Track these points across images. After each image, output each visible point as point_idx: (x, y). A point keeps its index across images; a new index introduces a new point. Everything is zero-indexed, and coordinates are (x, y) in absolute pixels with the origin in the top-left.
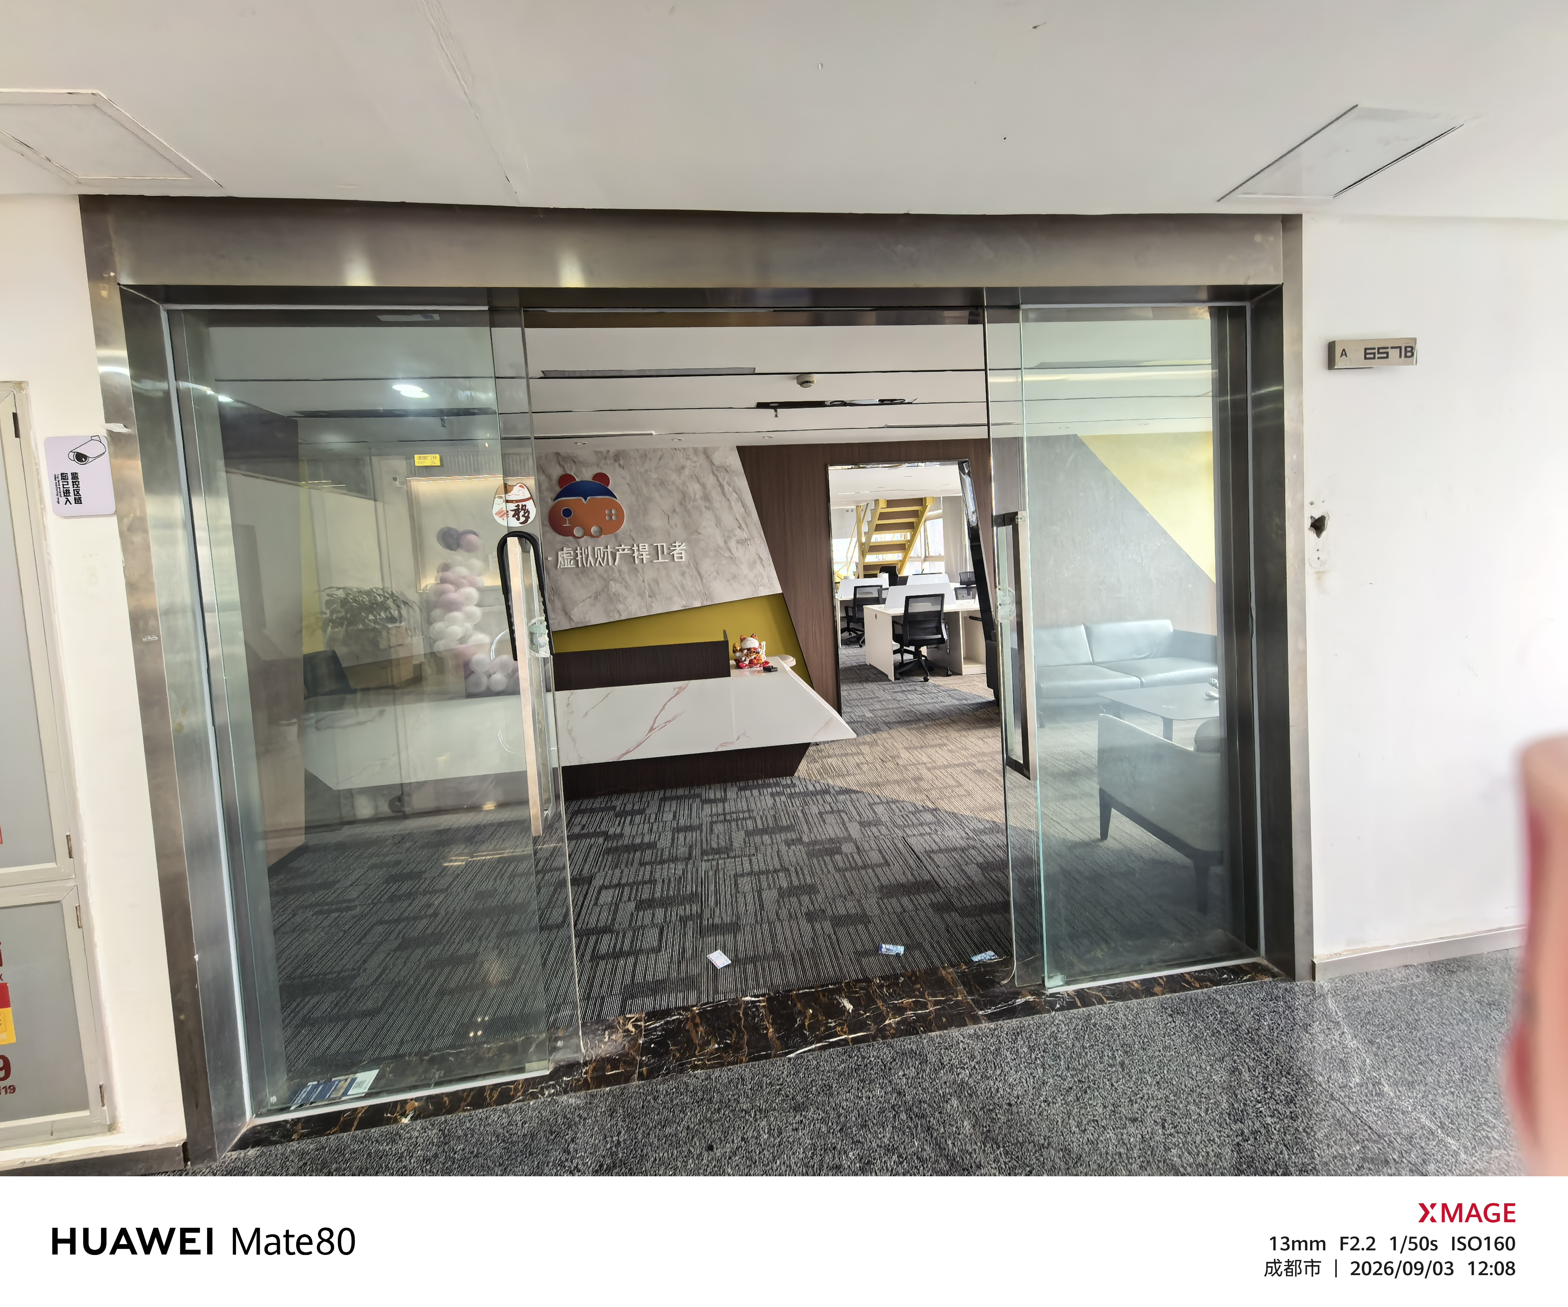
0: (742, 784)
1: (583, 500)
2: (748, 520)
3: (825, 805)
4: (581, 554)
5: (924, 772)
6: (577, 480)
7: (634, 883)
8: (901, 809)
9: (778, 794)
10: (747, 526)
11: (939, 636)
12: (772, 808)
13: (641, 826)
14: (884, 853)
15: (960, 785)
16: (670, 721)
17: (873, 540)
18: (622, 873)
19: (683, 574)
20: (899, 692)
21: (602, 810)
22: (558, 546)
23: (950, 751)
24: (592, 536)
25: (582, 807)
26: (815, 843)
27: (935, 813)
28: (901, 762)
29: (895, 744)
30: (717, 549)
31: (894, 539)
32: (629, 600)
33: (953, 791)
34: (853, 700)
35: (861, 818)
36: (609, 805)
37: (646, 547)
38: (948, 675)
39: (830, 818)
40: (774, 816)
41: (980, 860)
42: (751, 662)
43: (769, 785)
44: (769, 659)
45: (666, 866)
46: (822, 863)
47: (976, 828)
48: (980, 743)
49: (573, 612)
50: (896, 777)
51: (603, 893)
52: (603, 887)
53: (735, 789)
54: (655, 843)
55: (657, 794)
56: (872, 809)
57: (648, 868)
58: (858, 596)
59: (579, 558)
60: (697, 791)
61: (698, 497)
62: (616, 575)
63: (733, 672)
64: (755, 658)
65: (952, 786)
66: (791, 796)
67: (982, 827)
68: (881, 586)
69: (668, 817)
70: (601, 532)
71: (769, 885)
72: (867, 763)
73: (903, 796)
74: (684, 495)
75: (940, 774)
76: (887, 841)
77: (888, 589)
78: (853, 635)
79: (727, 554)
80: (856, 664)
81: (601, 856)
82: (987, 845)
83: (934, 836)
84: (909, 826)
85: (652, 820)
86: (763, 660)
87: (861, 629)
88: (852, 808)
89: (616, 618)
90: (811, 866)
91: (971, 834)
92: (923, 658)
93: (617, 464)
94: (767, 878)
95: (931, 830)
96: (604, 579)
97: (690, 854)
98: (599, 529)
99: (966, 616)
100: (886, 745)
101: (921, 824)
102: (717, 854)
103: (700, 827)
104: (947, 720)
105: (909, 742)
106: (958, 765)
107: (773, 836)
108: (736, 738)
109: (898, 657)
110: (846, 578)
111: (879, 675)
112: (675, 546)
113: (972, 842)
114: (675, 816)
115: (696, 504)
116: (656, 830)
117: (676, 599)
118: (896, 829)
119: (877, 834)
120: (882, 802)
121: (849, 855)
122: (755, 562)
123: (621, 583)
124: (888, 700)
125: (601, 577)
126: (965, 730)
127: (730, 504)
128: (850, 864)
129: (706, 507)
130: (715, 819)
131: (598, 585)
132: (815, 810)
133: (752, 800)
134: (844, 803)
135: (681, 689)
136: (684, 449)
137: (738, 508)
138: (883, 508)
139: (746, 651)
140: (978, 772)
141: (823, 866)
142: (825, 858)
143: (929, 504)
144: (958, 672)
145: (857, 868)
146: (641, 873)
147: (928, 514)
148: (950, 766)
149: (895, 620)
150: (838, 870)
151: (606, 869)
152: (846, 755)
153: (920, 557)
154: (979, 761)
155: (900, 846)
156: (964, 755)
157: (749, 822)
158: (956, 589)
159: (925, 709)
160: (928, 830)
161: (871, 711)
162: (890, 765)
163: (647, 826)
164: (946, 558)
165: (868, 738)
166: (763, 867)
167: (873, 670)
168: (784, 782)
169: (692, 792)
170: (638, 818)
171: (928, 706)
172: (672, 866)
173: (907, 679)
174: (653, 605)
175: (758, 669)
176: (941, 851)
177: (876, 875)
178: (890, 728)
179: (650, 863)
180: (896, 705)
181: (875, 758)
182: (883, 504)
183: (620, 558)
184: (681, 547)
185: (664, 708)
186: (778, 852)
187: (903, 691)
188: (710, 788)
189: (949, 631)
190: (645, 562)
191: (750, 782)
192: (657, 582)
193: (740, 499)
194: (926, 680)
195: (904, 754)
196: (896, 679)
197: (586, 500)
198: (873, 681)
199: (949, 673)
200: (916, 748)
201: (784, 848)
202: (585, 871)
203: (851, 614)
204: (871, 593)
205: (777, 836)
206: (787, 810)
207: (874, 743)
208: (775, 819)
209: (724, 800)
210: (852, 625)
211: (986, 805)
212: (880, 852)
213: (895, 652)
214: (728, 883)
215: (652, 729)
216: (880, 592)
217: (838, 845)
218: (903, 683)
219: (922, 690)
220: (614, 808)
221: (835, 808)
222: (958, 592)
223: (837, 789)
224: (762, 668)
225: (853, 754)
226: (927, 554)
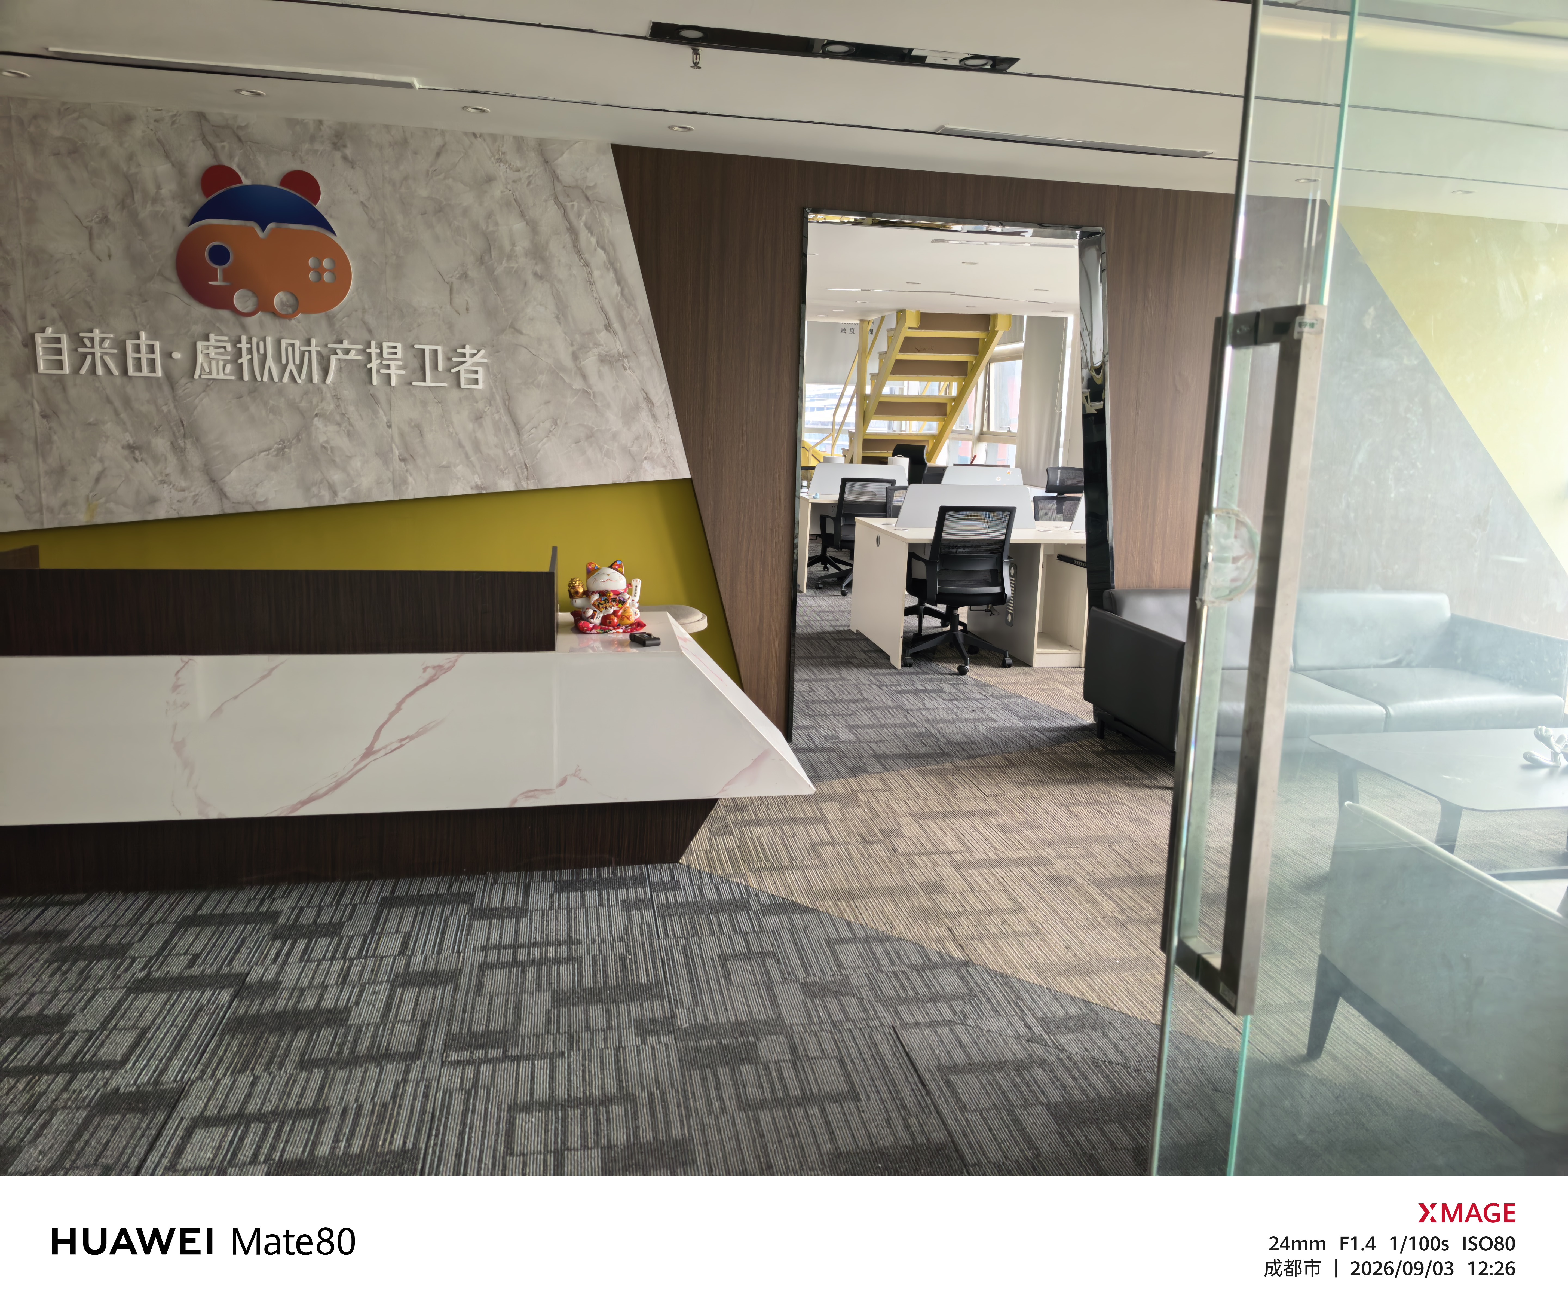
0: (566, 876)
1: (258, 229)
2: (627, 314)
3: (734, 937)
4: (250, 351)
5: (948, 871)
6: (246, 182)
7: (275, 1113)
8: (894, 956)
9: (639, 904)
10: (624, 327)
11: (997, 590)
12: (621, 939)
13: (325, 965)
14: (850, 1067)
15: (1019, 909)
16: (411, 738)
17: (886, 390)
18: (253, 1085)
19: (478, 418)
20: (908, 692)
21: (246, 919)
22: (198, 329)
23: (1004, 829)
24: (275, 314)
25: (205, 911)
26: (702, 1030)
27: (963, 971)
28: (902, 846)
29: (893, 803)
30: (556, 371)
31: (926, 393)
32: (356, 463)
33: (1004, 922)
34: (820, 702)
35: (808, 975)
36: (264, 909)
37: (399, 350)
38: (1004, 665)
39: (741, 972)
40: (623, 958)
41: (1055, 1096)
42: (606, 620)
43: (623, 883)
44: (646, 617)
45: (359, 1072)
46: (712, 1084)
47: (1049, 1015)
48: (1062, 813)
49: (227, 479)
50: (888, 880)
51: (199, 1135)
52: (203, 1121)
53: (550, 886)
54: (347, 1010)
55: (376, 889)
56: (833, 951)
57: (317, 1075)
58: (847, 497)
59: (244, 360)
60: (467, 887)
61: (519, 249)
62: (329, 406)
63: (563, 640)
64: (615, 613)
65: (1003, 911)
66: (666, 911)
67: (1061, 1013)
68: (893, 482)
69: (390, 944)
70: (298, 307)
71: (584, 1136)
72: (833, 843)
73: (900, 929)
74: (489, 242)
75: (980, 880)
76: (857, 1033)
77: (905, 488)
78: (832, 570)
79: (578, 384)
80: (830, 629)
81: (216, 1038)
82: (1069, 1058)
83: (959, 1029)
84: (906, 1001)
85: (352, 953)
86: (633, 619)
87: (846, 559)
88: (790, 948)
89: (327, 500)
90: (685, 1091)
91: (1037, 1029)
92: (960, 628)
93: (338, 155)
94: (584, 1116)
95: (955, 1013)
96: (302, 413)
97: (420, 1043)
98: (292, 301)
99: (1051, 552)
100: (875, 805)
101: (934, 999)
102: (481, 1047)
103: (453, 977)
104: (998, 759)
105: (921, 803)
106: (1017, 862)
107: (613, 1008)
108: (556, 780)
109: (913, 620)
110: (827, 460)
111: (874, 655)
112: (464, 355)
113: (1038, 1050)
114: (405, 945)
115: (514, 265)
116: (356, 979)
117: (460, 469)
118: (879, 1007)
119: (838, 1016)
120: (855, 939)
121: (772, 1067)
122: (637, 407)
123: (339, 424)
124: (888, 708)
125: (293, 406)
126: (1034, 783)
127: (590, 273)
128: (773, 1092)
129: (535, 274)
130: (492, 956)
131: (287, 423)
132: (711, 948)
133: (580, 914)
134: (776, 933)
135: (440, 669)
136: (494, 137)
137: (605, 281)
138: (911, 328)
139: (596, 597)
140: (1056, 880)
141: (713, 1094)
142: (721, 1071)
143: (1001, 329)
144: (1025, 662)
145: (785, 1102)
146: (297, 1090)
147: (997, 348)
148: (999, 863)
149: (914, 552)
150: (745, 1105)
151: (219, 1074)
152: (793, 821)
153: (971, 433)
154: (1060, 857)
155: (885, 1049)
156: (1029, 840)
157: (566, 971)
158: (1036, 500)
159: (956, 731)
160: (948, 1014)
161: (851, 728)
162: (879, 850)
163: (337, 966)
164: (1020, 439)
165: (839, 787)
166: (578, 1092)
167: (863, 644)
168: (655, 877)
169: (455, 890)
170: (321, 946)
171: (965, 728)
172: (374, 1070)
173: (925, 666)
174: (410, 479)
175: (621, 636)
176: (971, 1067)
177: (828, 1123)
178: (886, 770)
179: (324, 1063)
180: (900, 719)
181: (850, 833)
182: (912, 320)
183: (340, 370)
184: (476, 359)
185: (398, 708)
186: (617, 1050)
187: (916, 692)
188: (495, 882)
189: (1015, 577)
190: (393, 383)
191: (584, 874)
192: (418, 428)
193: (612, 264)
194: (962, 672)
195: (910, 828)
196: (904, 665)
197: (263, 229)
198: (861, 665)
199: (1009, 660)
200: (933, 816)
201: (631, 1040)
202: (171, 1074)
203: (830, 530)
204: (872, 494)
205: (623, 1007)
206: (651, 945)
207: (849, 799)
208: (624, 967)
209: (519, 913)
210: (831, 552)
211: (1073, 961)
212: (842, 1063)
213: (909, 611)
214: (491, 1128)
215: (369, 752)
216: (889, 493)
217: (752, 1039)
218: (917, 674)
219: (953, 690)
220: (273, 916)
221: (755, 948)
222: (1042, 504)
223: (764, 899)
224: (627, 636)
225: (805, 821)
226: (985, 429)
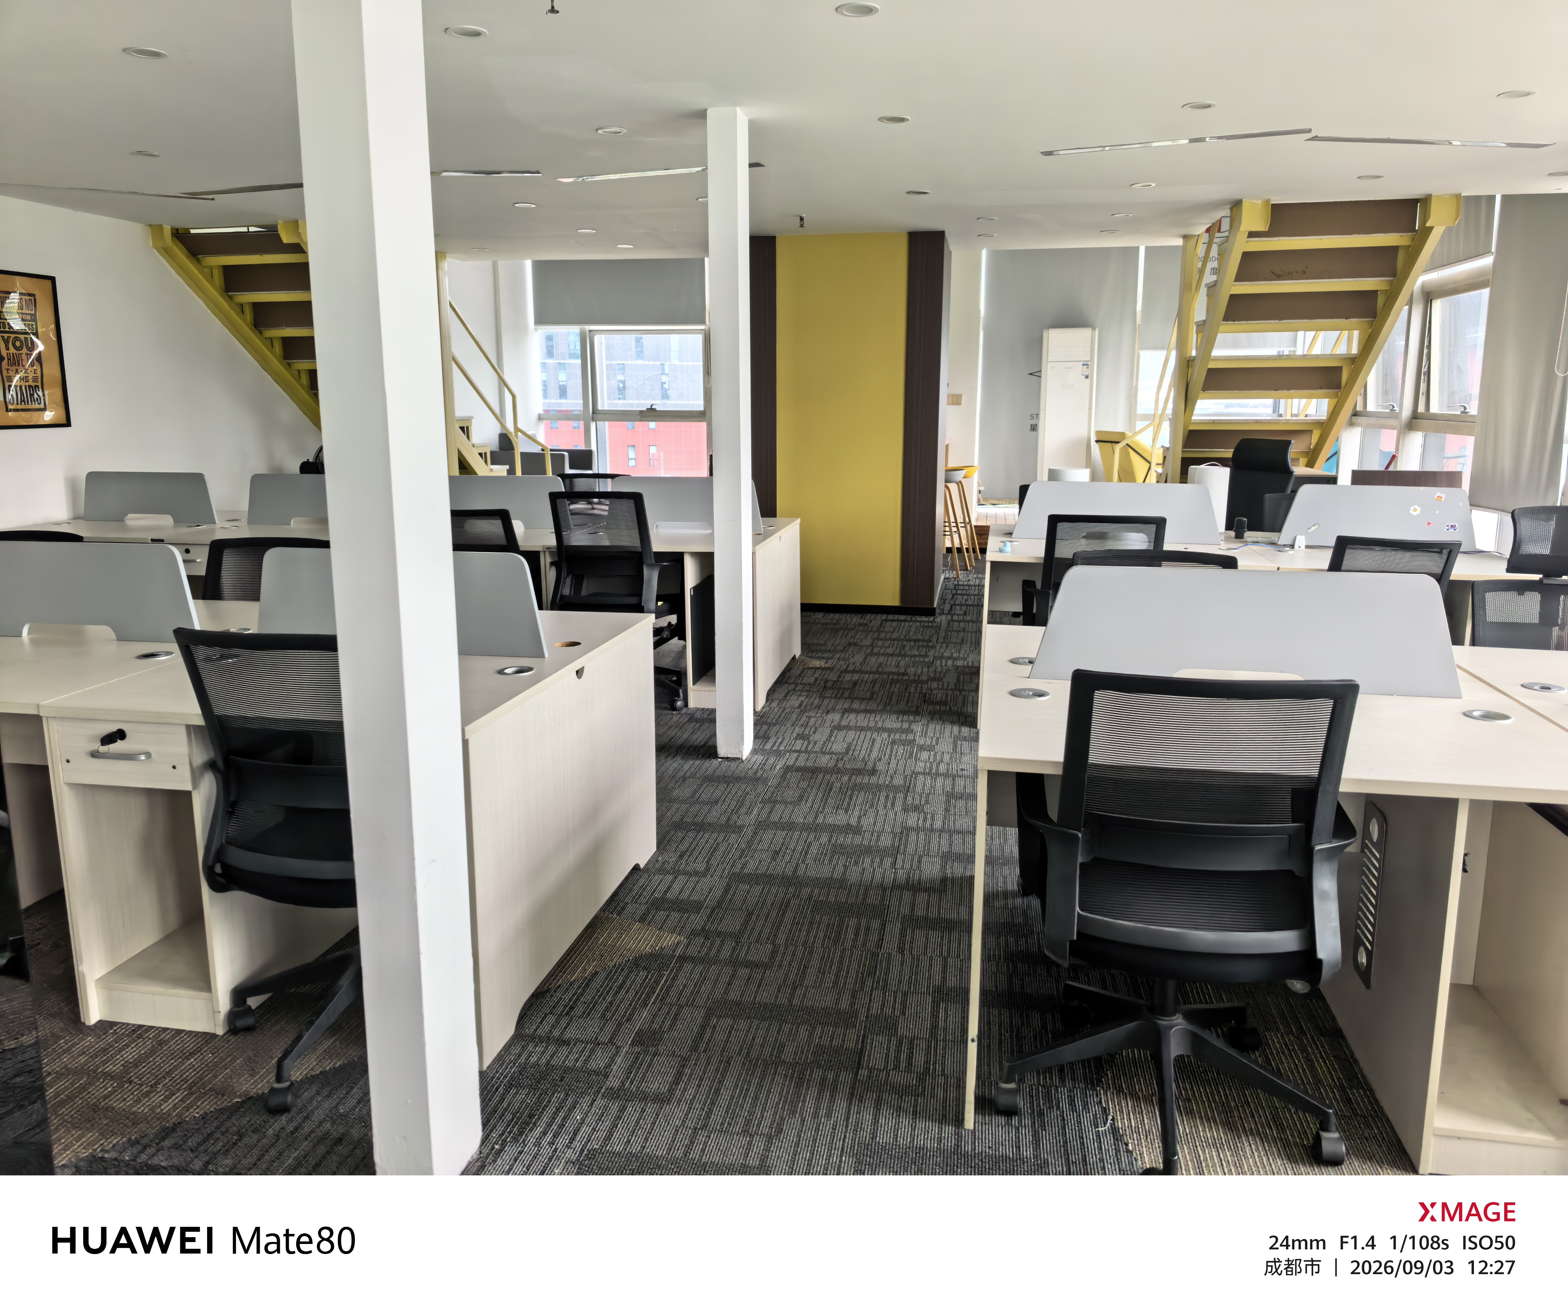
31: (1300, 350)
138: (1253, 235)
143: (1440, 227)
153: (1392, 416)
164: (1482, 426)
182: (1253, 221)
226: (1421, 409)
